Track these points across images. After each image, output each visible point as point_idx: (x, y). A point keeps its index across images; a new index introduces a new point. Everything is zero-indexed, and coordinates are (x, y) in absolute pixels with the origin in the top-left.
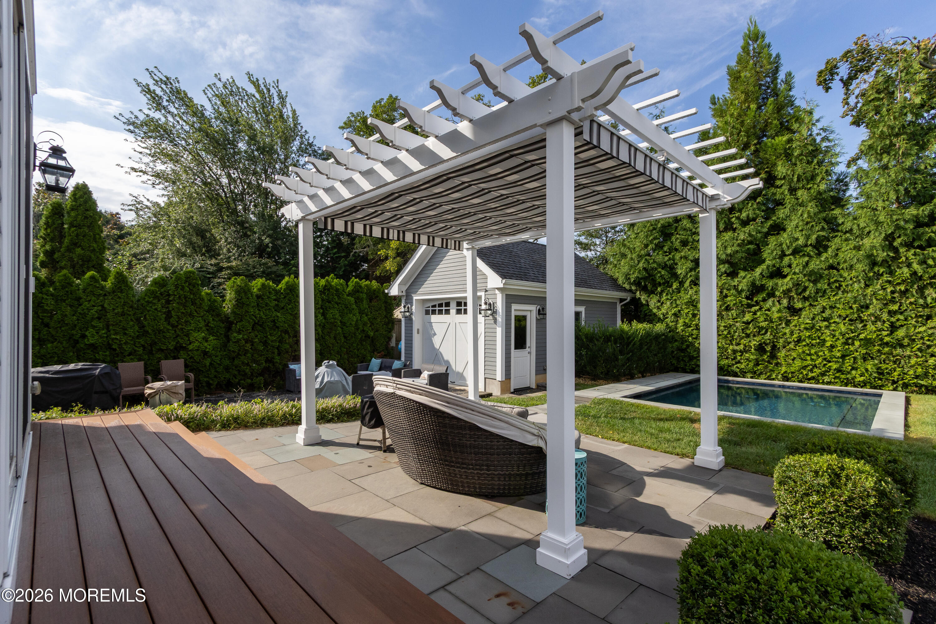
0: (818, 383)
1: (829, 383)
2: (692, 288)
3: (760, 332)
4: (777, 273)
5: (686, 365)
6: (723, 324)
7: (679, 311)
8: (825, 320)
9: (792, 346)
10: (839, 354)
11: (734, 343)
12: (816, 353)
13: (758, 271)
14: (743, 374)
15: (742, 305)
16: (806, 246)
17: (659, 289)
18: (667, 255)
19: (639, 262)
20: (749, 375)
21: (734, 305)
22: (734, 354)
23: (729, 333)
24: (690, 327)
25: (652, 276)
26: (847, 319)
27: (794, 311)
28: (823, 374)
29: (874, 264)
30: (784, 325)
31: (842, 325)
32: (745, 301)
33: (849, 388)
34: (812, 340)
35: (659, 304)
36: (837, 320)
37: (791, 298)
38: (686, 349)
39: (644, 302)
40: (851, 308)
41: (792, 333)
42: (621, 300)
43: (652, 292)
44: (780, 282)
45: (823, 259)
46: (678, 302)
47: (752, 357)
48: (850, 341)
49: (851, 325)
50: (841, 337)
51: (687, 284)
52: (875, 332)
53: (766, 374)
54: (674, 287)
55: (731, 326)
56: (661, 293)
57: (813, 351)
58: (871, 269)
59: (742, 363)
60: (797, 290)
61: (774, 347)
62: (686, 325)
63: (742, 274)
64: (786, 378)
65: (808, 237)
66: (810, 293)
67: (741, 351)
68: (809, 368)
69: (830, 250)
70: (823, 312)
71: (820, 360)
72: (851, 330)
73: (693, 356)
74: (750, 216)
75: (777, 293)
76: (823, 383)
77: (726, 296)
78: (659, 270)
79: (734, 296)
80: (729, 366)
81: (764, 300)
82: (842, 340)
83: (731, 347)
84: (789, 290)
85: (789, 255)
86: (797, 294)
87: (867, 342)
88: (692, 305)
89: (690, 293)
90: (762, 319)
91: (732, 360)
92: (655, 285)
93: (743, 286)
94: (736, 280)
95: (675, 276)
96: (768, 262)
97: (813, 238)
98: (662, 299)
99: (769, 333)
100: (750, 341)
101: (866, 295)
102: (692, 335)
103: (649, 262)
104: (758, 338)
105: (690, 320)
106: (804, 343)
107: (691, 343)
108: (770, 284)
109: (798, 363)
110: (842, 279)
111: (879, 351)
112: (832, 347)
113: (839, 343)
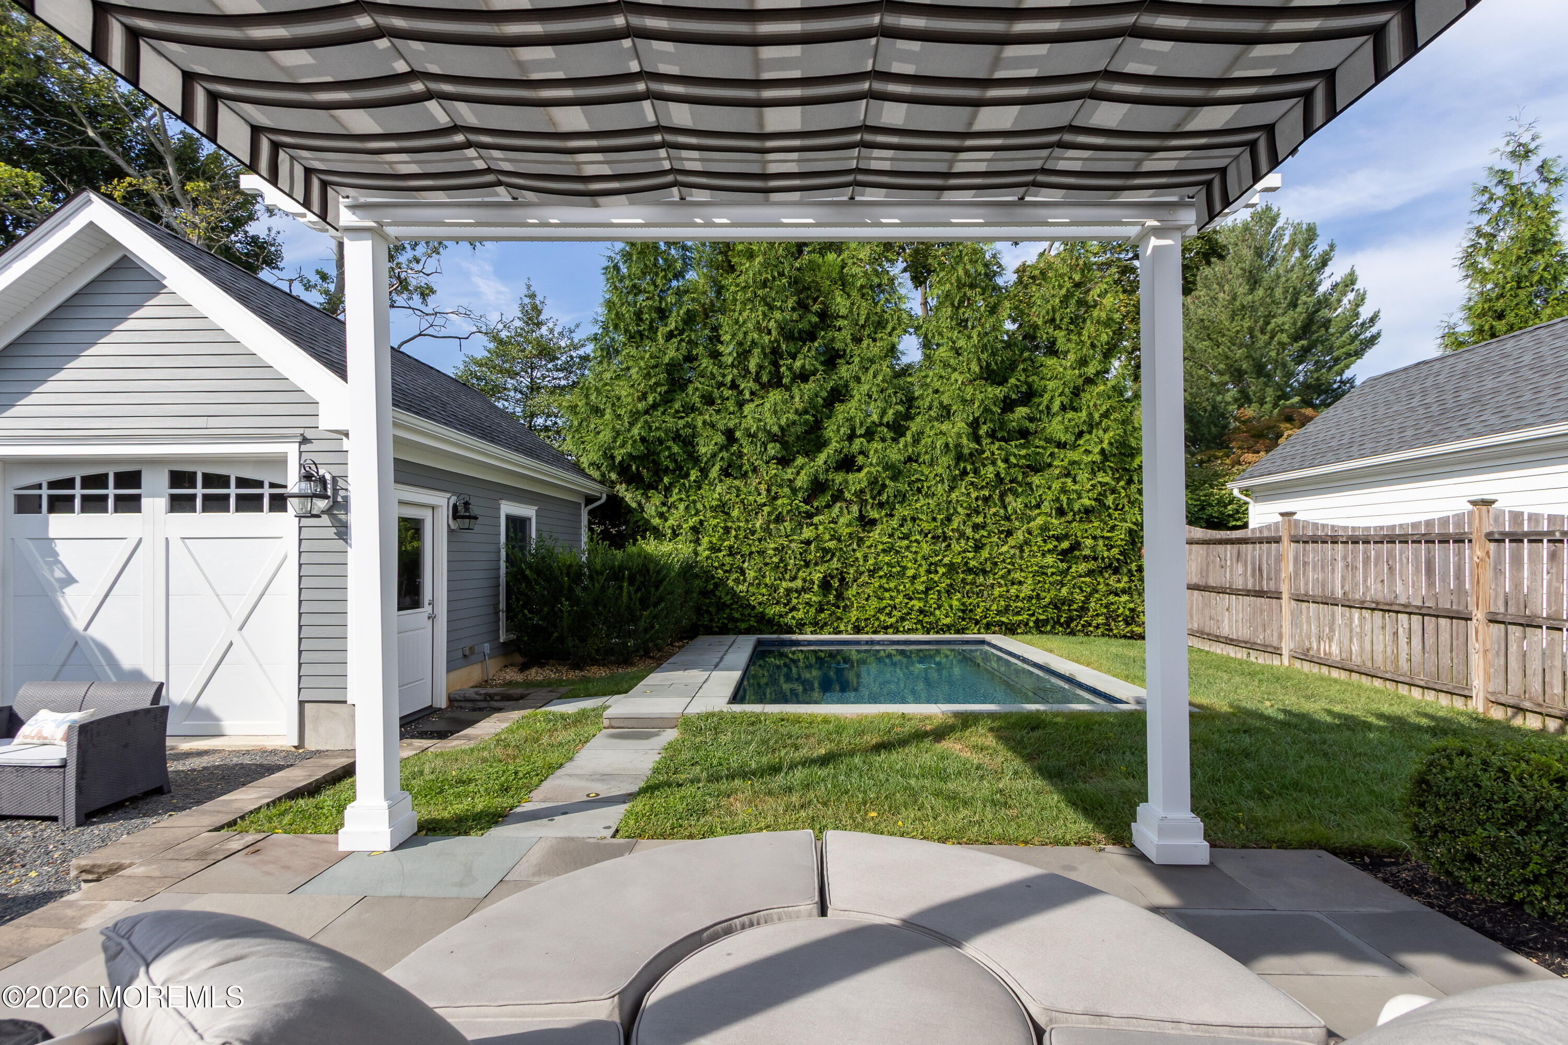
0: (897, 631)
1: (909, 631)
2: (721, 481)
3: (823, 557)
4: (847, 464)
5: (711, 620)
6: (772, 546)
7: (701, 522)
8: (906, 537)
9: (864, 578)
10: (922, 588)
11: (787, 576)
12: (896, 587)
13: (822, 458)
14: (801, 626)
15: (799, 513)
16: (881, 424)
17: (666, 480)
18: (682, 418)
19: (632, 424)
20: (809, 629)
21: (788, 512)
22: (788, 595)
23: (781, 560)
24: (719, 550)
25: (654, 453)
26: (930, 536)
27: (867, 523)
28: (903, 619)
29: (959, 457)
30: (855, 546)
31: (924, 545)
32: (805, 508)
33: (932, 636)
34: (892, 567)
35: (665, 509)
36: (918, 537)
37: (863, 503)
38: (713, 592)
39: (634, 505)
40: (934, 519)
41: (866, 559)
42: (589, 500)
43: (653, 486)
44: (850, 477)
45: (901, 446)
46: (699, 506)
47: (814, 599)
48: (933, 568)
49: (934, 544)
50: (924, 563)
51: (714, 472)
52: (959, 554)
53: (832, 624)
54: (692, 478)
55: (783, 548)
56: (668, 490)
57: (892, 585)
58: (957, 464)
59: (798, 610)
60: (872, 490)
61: (842, 580)
62: (714, 549)
63: (800, 460)
64: (857, 630)
65: (884, 413)
66: (888, 497)
67: (796, 591)
68: (887, 611)
69: (909, 434)
70: (902, 525)
71: (901, 597)
72: (935, 551)
73: (724, 603)
74: (807, 367)
75: (847, 495)
76: (904, 632)
77: (775, 498)
78: (670, 443)
79: (789, 498)
80: (781, 616)
81: (828, 506)
82: (925, 567)
83: (784, 584)
84: (862, 491)
85: (861, 436)
86: (871, 497)
87: (952, 568)
88: (723, 512)
89: (719, 489)
90: (827, 537)
91: (785, 605)
92: (658, 471)
93: (802, 481)
94: (789, 471)
95: (694, 459)
96: (834, 445)
97: (890, 416)
98: (671, 500)
99: (835, 559)
100: (810, 574)
101: (951, 501)
102: (723, 565)
103: (650, 428)
104: (820, 568)
105: (720, 538)
106: (881, 573)
107: (721, 580)
108: (839, 478)
109: (874, 603)
110: (923, 478)
111: (963, 580)
112: (914, 577)
113: (922, 570)
